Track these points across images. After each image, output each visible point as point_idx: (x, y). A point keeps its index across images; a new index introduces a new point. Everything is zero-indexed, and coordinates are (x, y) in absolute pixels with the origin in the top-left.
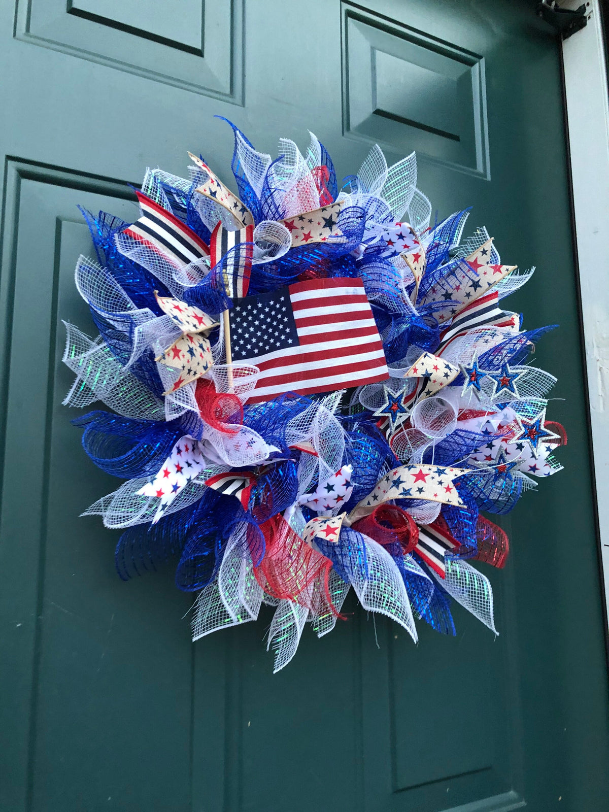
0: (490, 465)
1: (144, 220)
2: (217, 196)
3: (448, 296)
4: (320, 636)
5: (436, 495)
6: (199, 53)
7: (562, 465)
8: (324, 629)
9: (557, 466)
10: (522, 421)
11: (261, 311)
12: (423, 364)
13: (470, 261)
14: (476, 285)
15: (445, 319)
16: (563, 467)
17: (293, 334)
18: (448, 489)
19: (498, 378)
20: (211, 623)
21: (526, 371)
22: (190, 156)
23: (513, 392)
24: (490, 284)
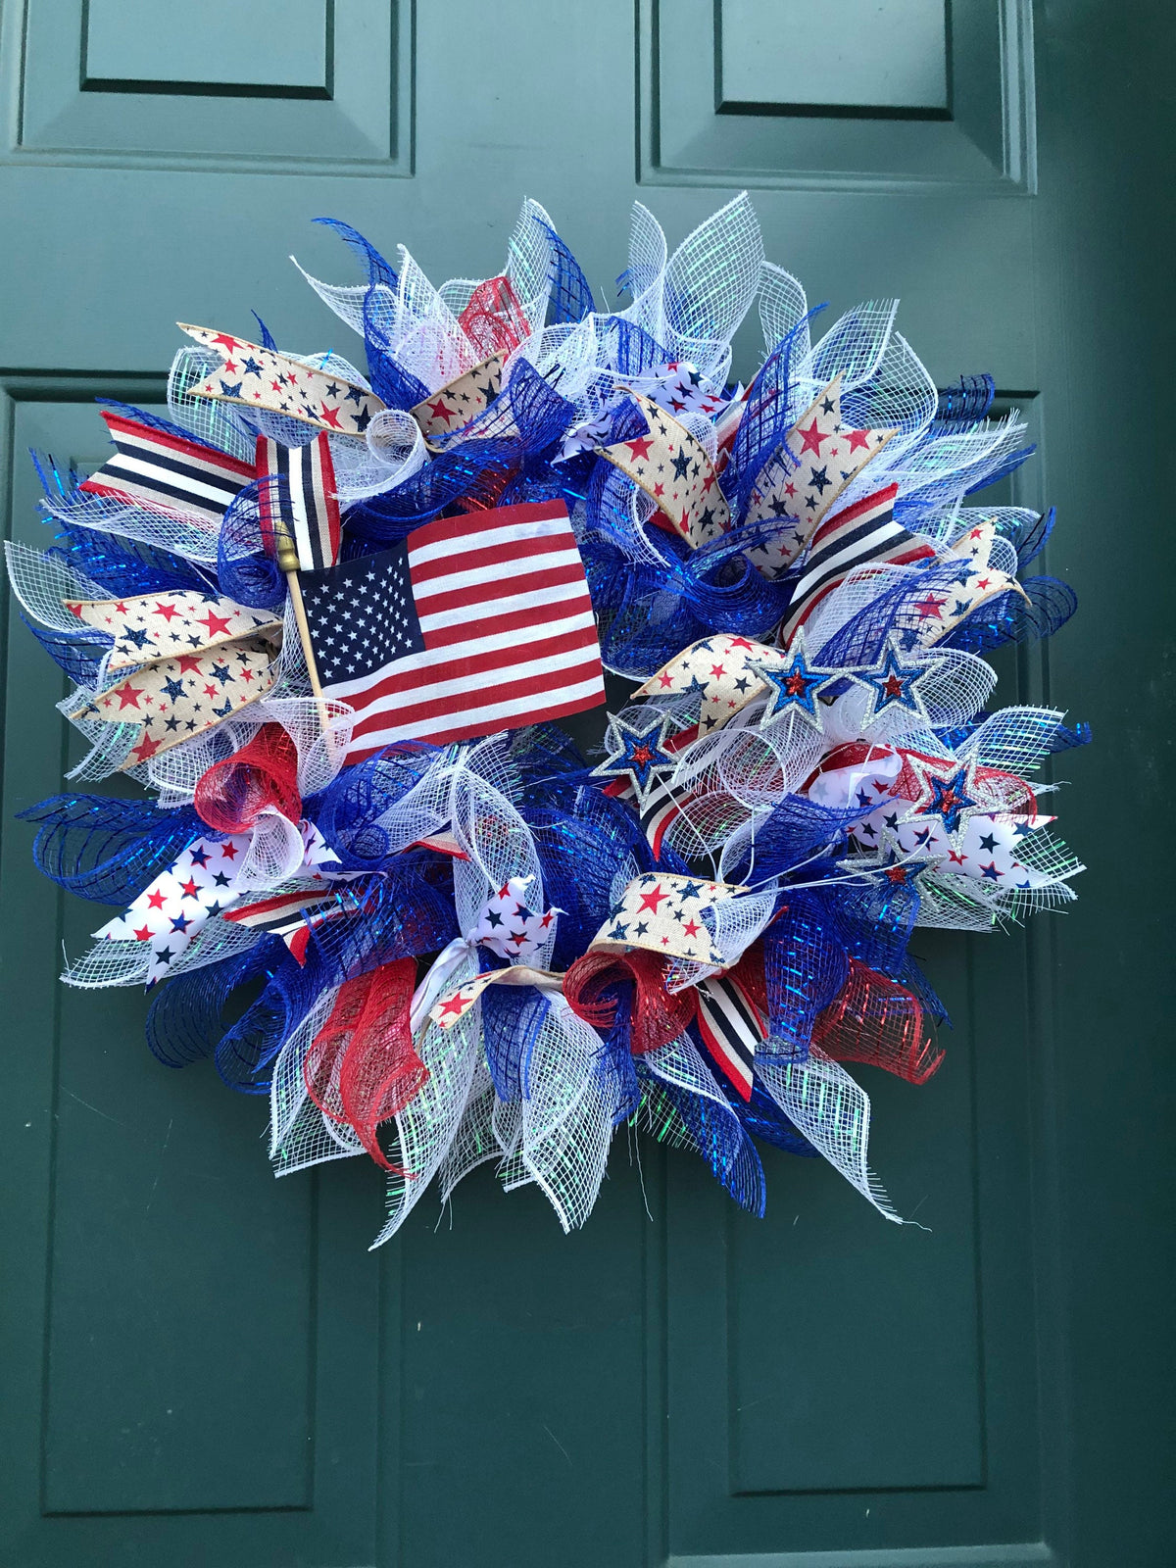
0: (867, 869)
1: (120, 461)
2: (241, 393)
3: (778, 506)
4: (507, 1188)
5: (665, 941)
6: (323, 94)
7: (1082, 861)
8: (516, 1177)
9: (1070, 865)
10: (925, 773)
11: (352, 593)
12: (686, 665)
13: (804, 429)
14: (820, 480)
15: (792, 554)
16: (1083, 868)
17: (413, 630)
18: (691, 929)
19: (880, 681)
20: (315, 1148)
21: (943, 659)
22: (185, 330)
23: (914, 707)
24: (846, 476)
